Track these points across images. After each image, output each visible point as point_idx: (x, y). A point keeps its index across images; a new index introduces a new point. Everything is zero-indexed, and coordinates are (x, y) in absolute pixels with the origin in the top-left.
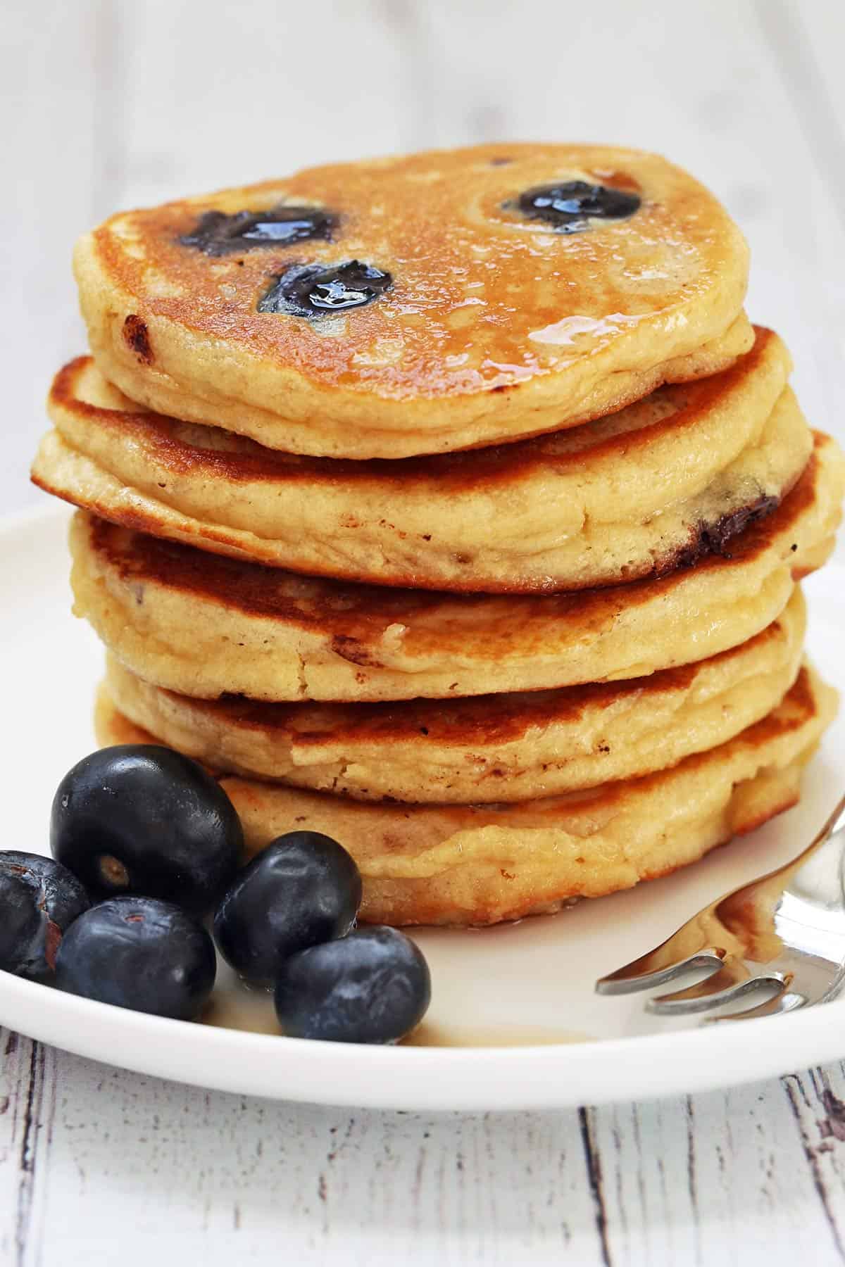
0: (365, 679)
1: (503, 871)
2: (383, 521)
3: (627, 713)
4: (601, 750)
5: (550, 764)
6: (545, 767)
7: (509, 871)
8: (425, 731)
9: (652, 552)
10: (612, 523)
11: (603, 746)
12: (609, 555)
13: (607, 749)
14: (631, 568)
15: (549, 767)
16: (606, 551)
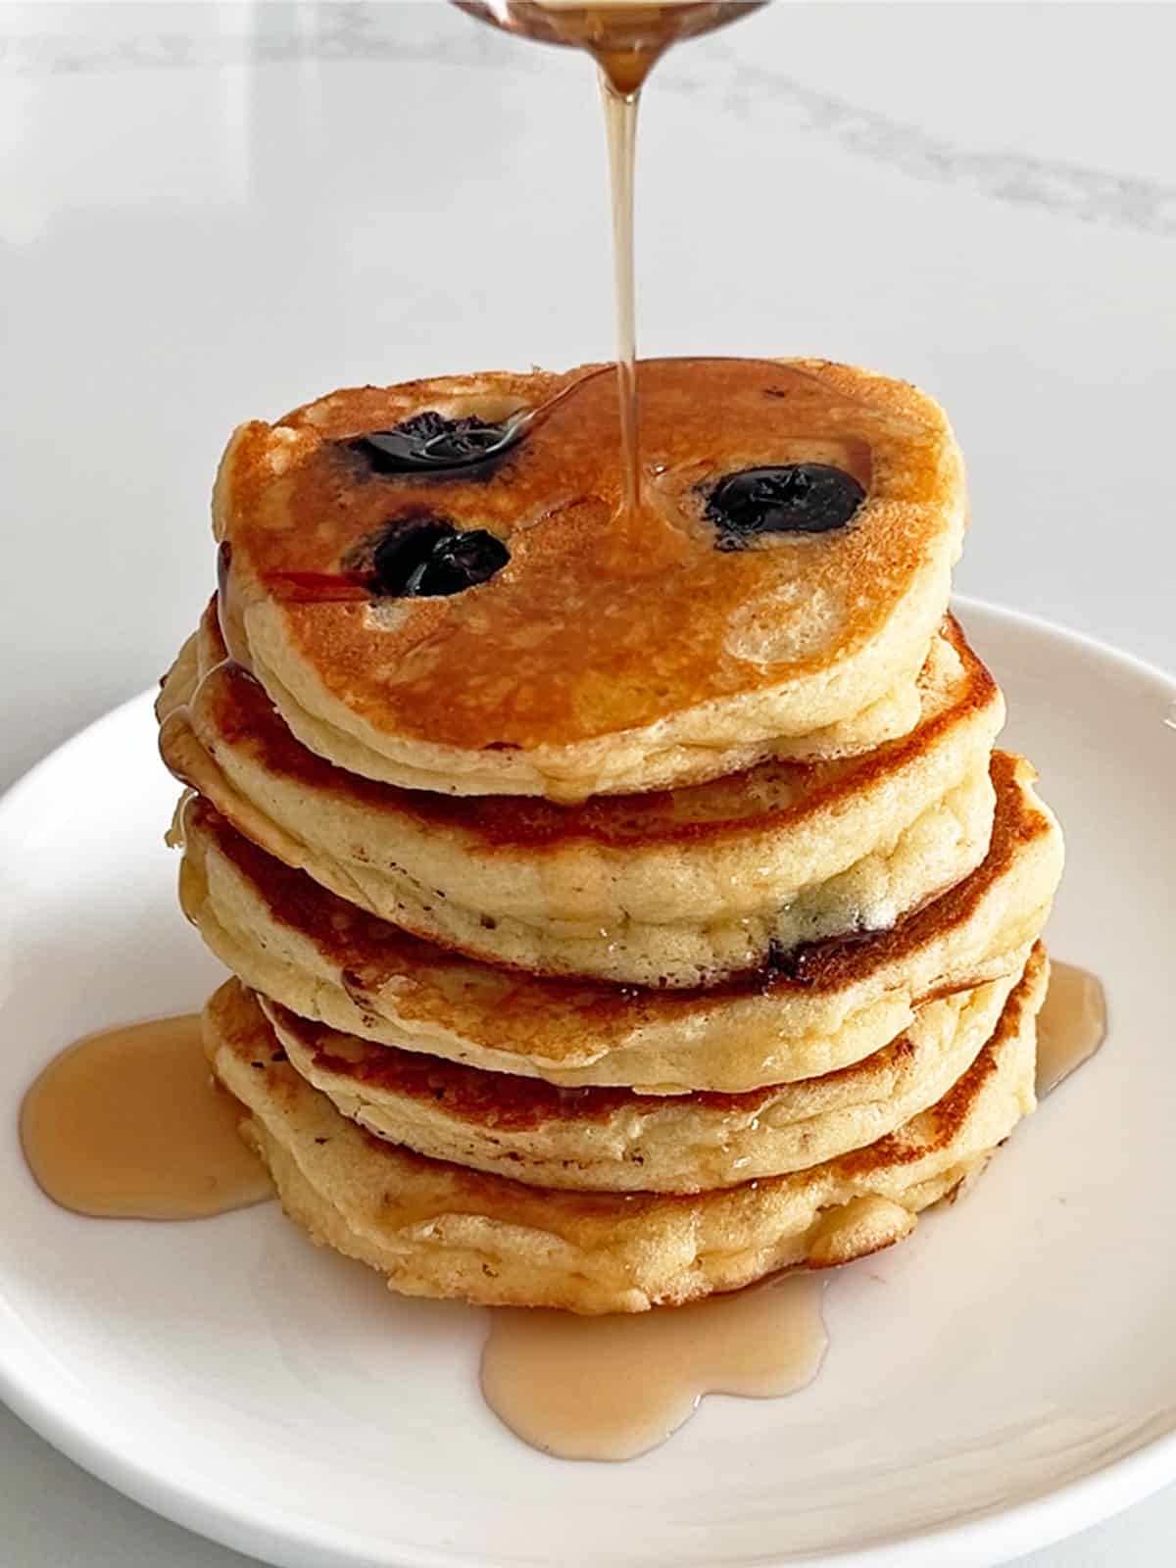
0: (373, 1023)
1: (485, 1267)
2: (393, 864)
3: (673, 1124)
4: (634, 1159)
5: (572, 1161)
6: (566, 1163)
7: (492, 1268)
8: (439, 1094)
9: (701, 968)
10: (661, 925)
11: (637, 1155)
12: (644, 961)
13: (641, 1160)
14: (670, 981)
15: (570, 1165)
16: (645, 956)
